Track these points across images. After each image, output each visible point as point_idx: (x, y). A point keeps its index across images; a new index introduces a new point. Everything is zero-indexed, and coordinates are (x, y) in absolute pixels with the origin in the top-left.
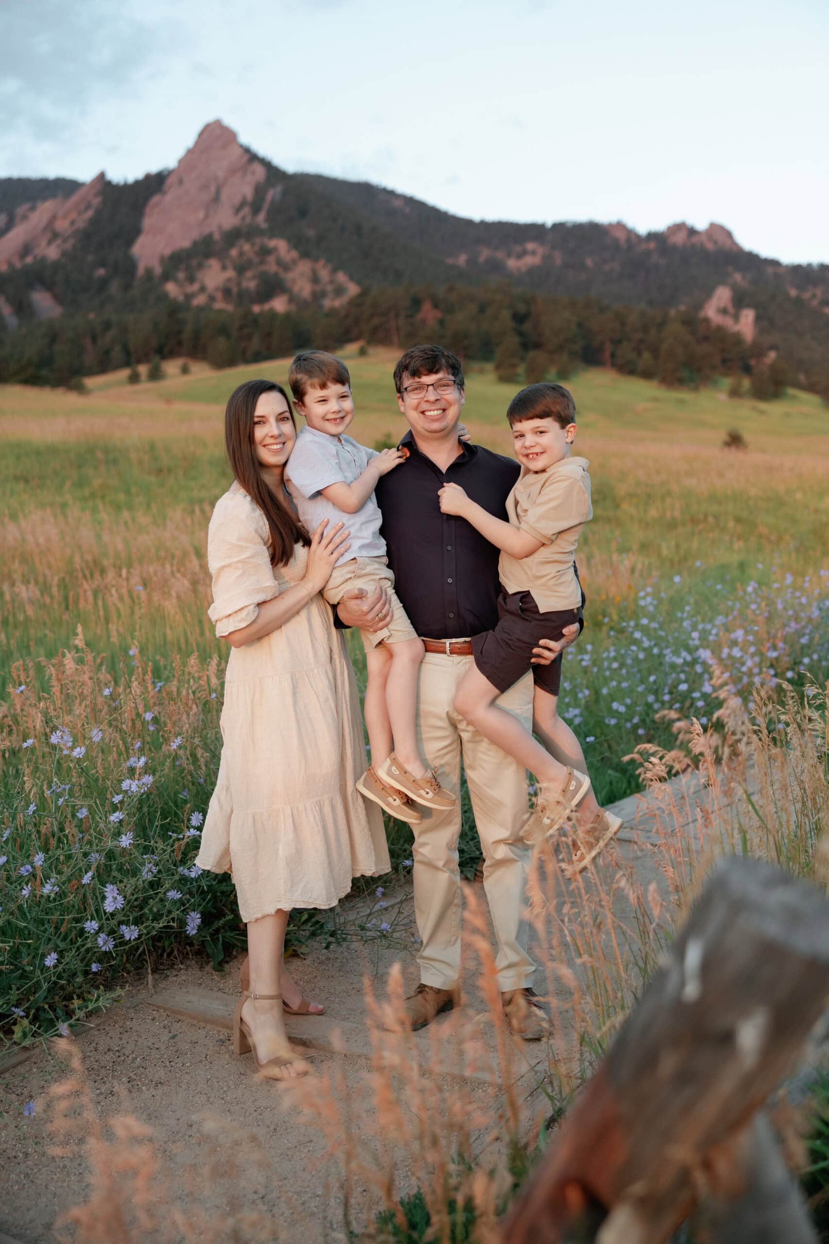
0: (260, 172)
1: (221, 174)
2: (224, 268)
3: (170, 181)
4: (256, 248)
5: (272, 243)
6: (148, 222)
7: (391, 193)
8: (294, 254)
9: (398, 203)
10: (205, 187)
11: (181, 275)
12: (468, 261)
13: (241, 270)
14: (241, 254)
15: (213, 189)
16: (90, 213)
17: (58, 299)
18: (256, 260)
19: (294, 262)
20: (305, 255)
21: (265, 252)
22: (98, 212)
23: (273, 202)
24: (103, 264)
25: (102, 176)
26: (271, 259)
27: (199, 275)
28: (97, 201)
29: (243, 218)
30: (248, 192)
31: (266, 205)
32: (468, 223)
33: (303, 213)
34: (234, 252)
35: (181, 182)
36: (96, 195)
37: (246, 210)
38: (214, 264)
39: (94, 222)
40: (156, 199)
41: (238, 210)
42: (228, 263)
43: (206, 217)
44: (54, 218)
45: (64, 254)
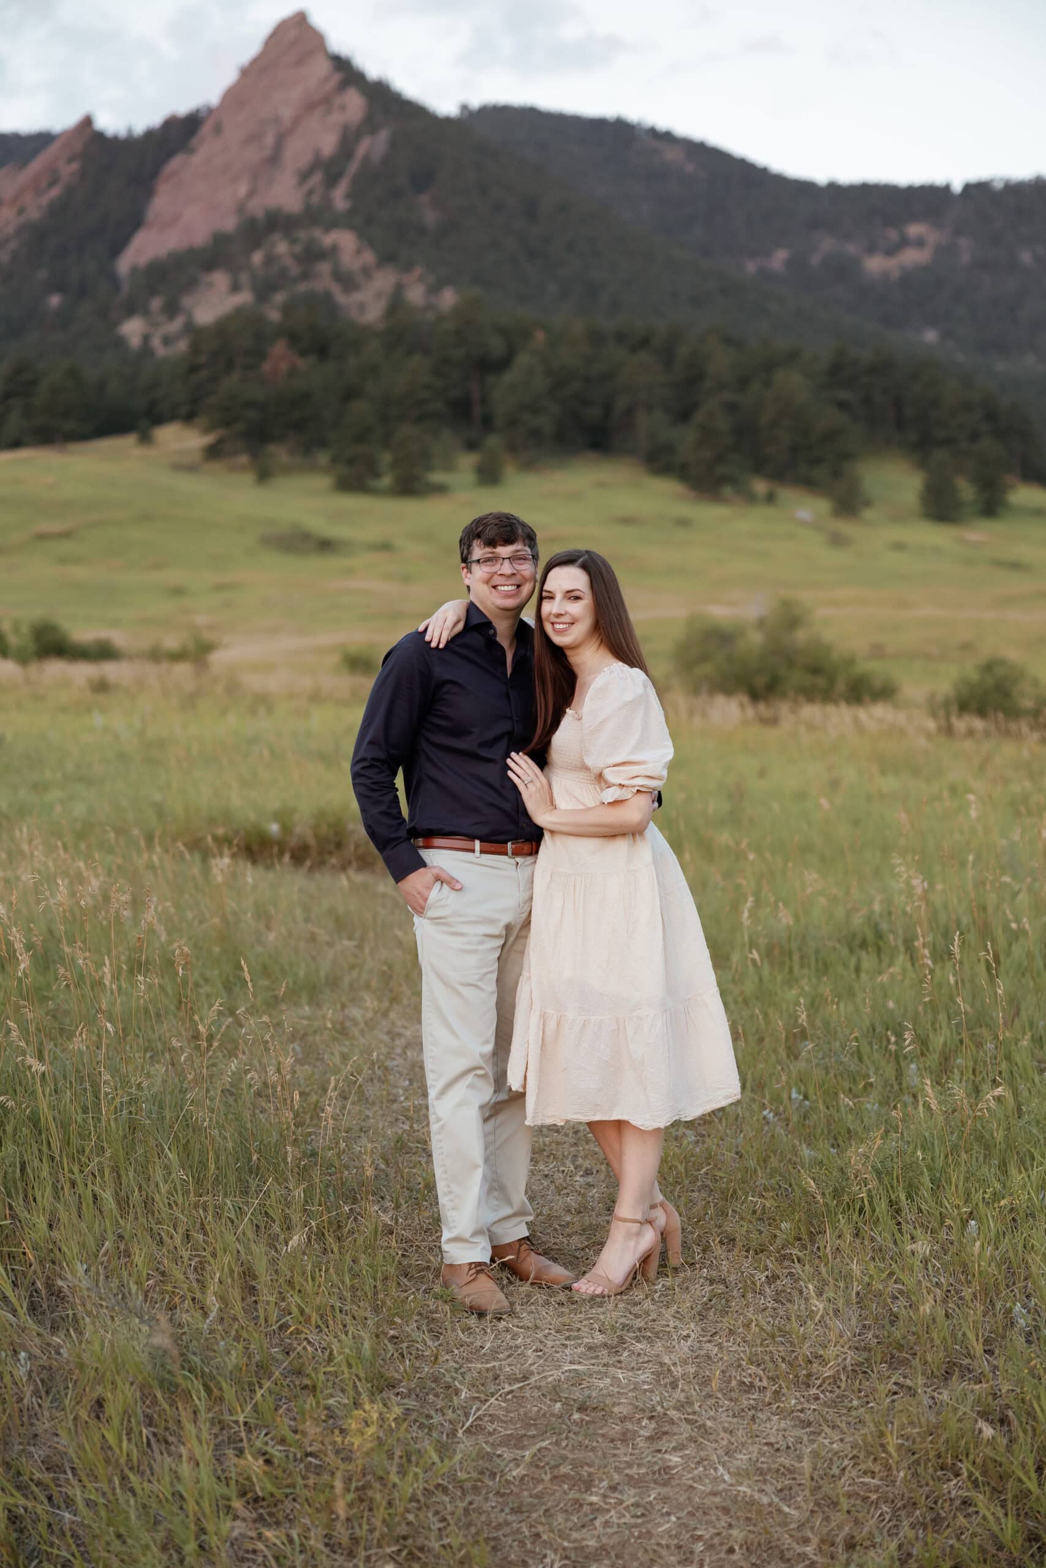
0: (354, 103)
1: (287, 113)
2: (235, 288)
3: (206, 129)
4: (298, 248)
5: (329, 239)
6: (161, 203)
7: (667, 137)
8: (369, 257)
9: (672, 155)
10: (254, 138)
11: (156, 303)
12: (789, 263)
13: (264, 290)
14: (269, 260)
15: (269, 140)
16: (55, 192)
18: (294, 270)
19: (366, 272)
20: (387, 258)
21: (313, 255)
22: (70, 191)
23: (366, 161)
24: (60, 287)
25: (87, 122)
26: (324, 268)
27: (186, 301)
28: (69, 170)
29: (310, 193)
30: (328, 143)
31: (353, 167)
32: (805, 189)
33: (422, 180)
34: (257, 258)
35: (218, 129)
36: (70, 160)
37: (317, 178)
38: (220, 279)
39: (57, 210)
40: (176, 162)
41: (304, 176)
42: (244, 278)
43: (251, 193)
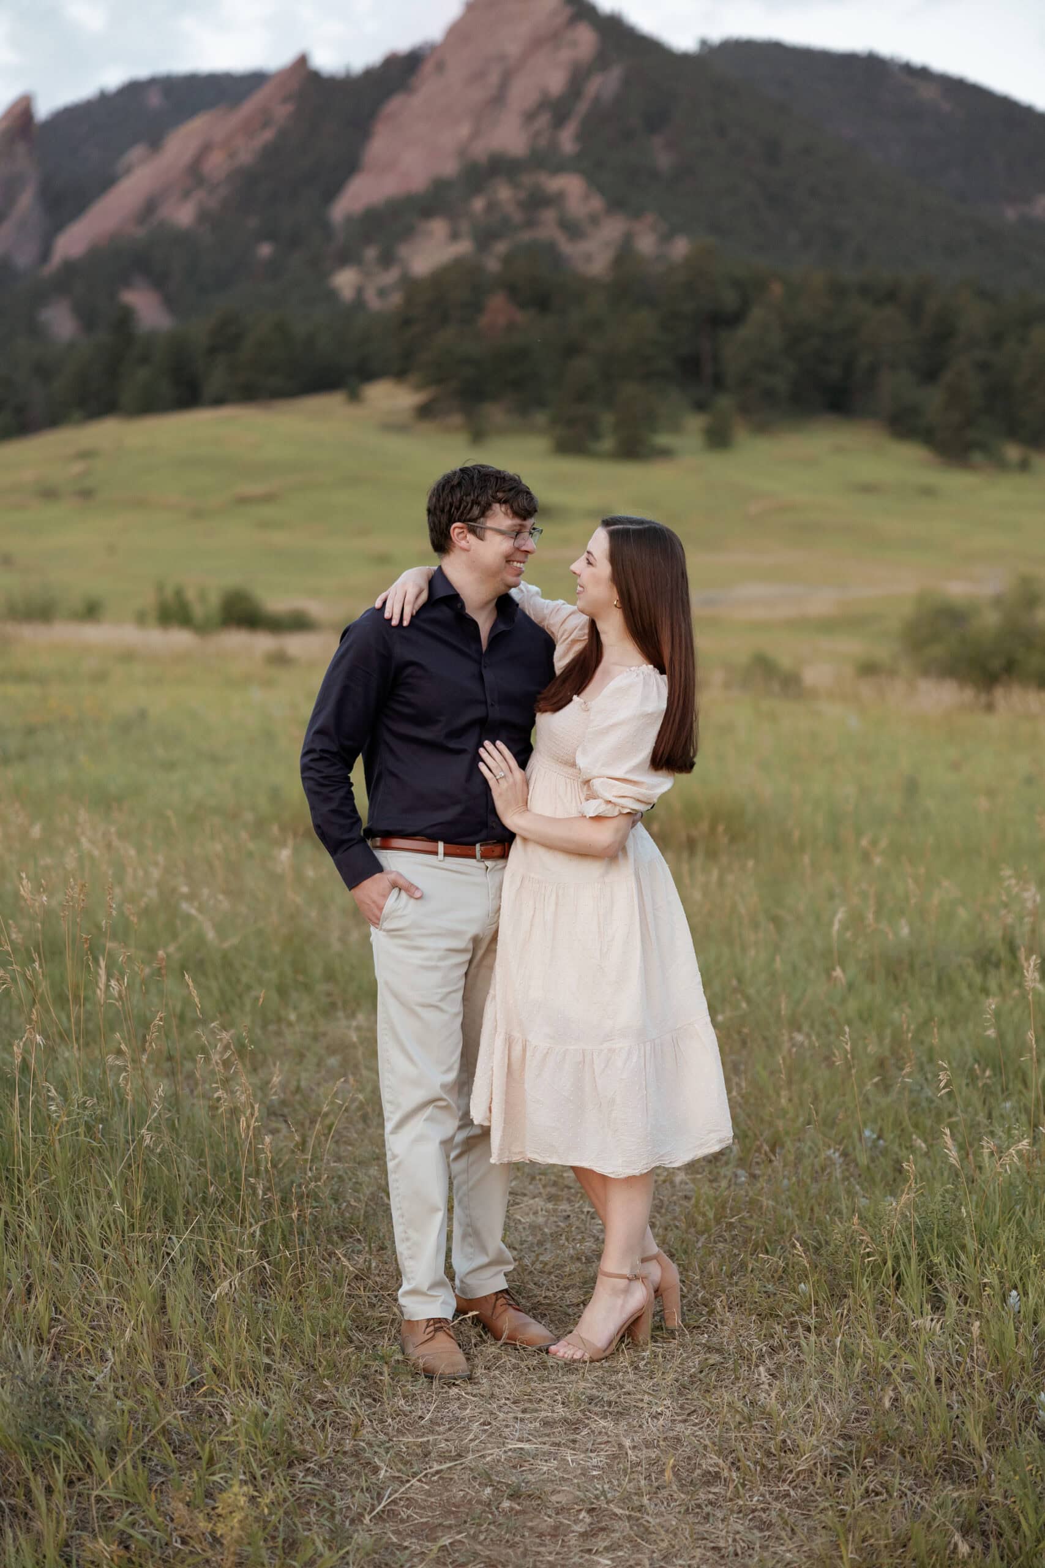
0: (585, 38)
1: (513, 49)
2: (454, 236)
3: (428, 67)
4: (523, 195)
5: (555, 183)
6: (379, 146)
7: (923, 74)
8: (597, 203)
9: (927, 92)
10: (479, 76)
11: (371, 253)
13: (485, 238)
14: (491, 206)
15: (494, 78)
16: (268, 135)
17: (170, 303)
18: (517, 216)
19: (594, 220)
20: (617, 204)
21: (537, 201)
22: (283, 134)
23: (597, 99)
24: (270, 235)
25: (302, 61)
26: (549, 216)
27: (403, 251)
28: (283, 112)
29: (537, 134)
30: (556, 82)
31: (582, 107)
33: (655, 122)
34: (478, 204)
35: (440, 67)
36: (286, 100)
37: (544, 120)
38: (438, 227)
39: (270, 153)
40: (395, 104)
41: (530, 117)
42: (464, 226)
43: (475, 134)
44: (206, 149)
45: (203, 216)
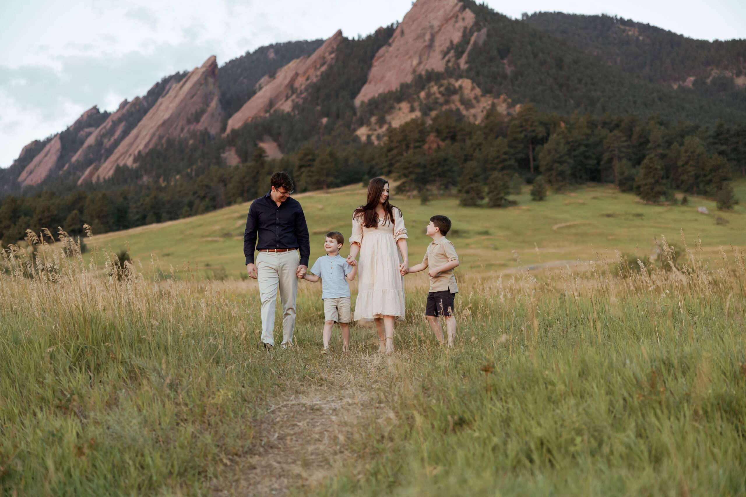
0: (469, 16)
1: (436, 23)
2: (412, 110)
3: (397, 33)
4: (443, 89)
5: (458, 84)
6: (375, 71)
7: (630, 23)
8: (478, 91)
9: (632, 32)
10: (420, 36)
11: (373, 119)
12: (695, 83)
13: (426, 110)
14: (429, 95)
15: (428, 37)
16: (323, 69)
17: (281, 147)
18: (441, 100)
19: (477, 99)
20: (487, 92)
21: (450, 91)
22: (331, 67)
23: (475, 43)
24: (327, 114)
25: (339, 33)
26: (456, 98)
27: (388, 118)
28: (330, 57)
29: (448, 61)
30: (457, 37)
31: (469, 47)
32: (703, 44)
33: (504, 53)
34: (423, 94)
35: (402, 33)
36: (331, 52)
37: (452, 54)
38: (405, 106)
39: (325, 77)
40: (382, 51)
41: (445, 54)
42: (416, 104)
43: (420, 63)
44: (295, 76)
45: (295, 106)
